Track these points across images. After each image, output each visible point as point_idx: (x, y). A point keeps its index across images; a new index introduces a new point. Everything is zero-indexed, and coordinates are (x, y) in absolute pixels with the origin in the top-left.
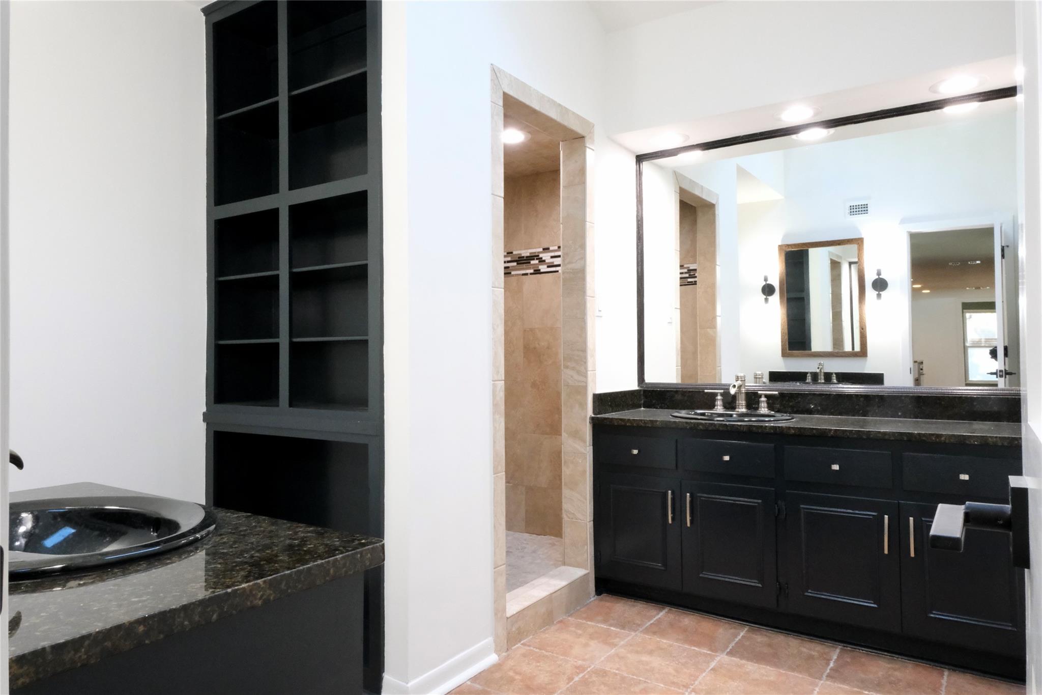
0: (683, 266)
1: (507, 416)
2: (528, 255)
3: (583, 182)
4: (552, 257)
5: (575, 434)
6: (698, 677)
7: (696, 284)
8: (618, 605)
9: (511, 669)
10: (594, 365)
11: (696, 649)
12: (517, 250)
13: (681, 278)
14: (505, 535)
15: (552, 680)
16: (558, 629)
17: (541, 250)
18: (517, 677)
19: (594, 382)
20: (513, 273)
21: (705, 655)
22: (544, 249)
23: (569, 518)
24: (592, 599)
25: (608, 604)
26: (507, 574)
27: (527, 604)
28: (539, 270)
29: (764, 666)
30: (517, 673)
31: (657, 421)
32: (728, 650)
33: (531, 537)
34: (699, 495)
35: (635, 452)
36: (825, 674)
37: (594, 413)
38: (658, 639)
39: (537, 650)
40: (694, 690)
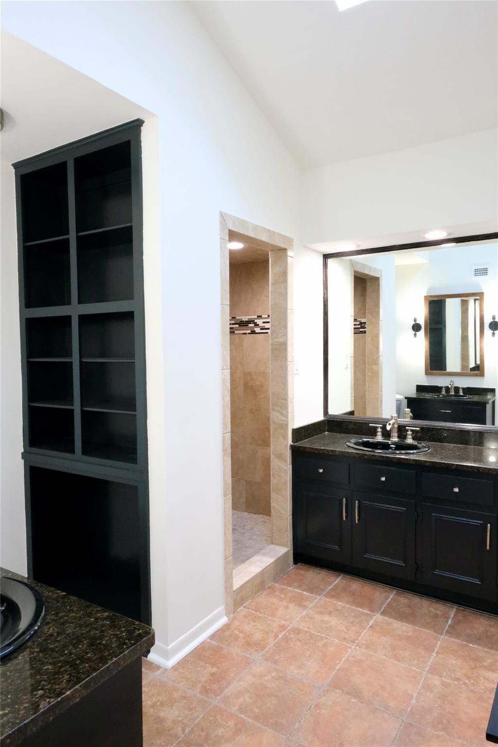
0: (356, 320)
1: (233, 432)
2: (247, 320)
3: (285, 281)
4: (264, 323)
5: (280, 456)
6: (361, 634)
7: (365, 333)
8: (309, 572)
9: (237, 628)
10: (293, 408)
11: (361, 610)
12: (239, 316)
13: (355, 328)
14: (231, 513)
15: (264, 637)
16: (268, 594)
17: (256, 317)
18: (241, 635)
19: (293, 420)
20: (236, 332)
21: (366, 614)
22: (258, 317)
23: (276, 513)
24: (291, 568)
25: (302, 572)
26: (233, 549)
27: (247, 579)
28: (255, 331)
29: (405, 624)
30: (241, 632)
31: (336, 451)
32: (382, 610)
33: (249, 516)
34: (364, 502)
35: (321, 471)
36: (445, 630)
37: (293, 442)
38: (335, 602)
39: (254, 612)
40: (358, 645)
